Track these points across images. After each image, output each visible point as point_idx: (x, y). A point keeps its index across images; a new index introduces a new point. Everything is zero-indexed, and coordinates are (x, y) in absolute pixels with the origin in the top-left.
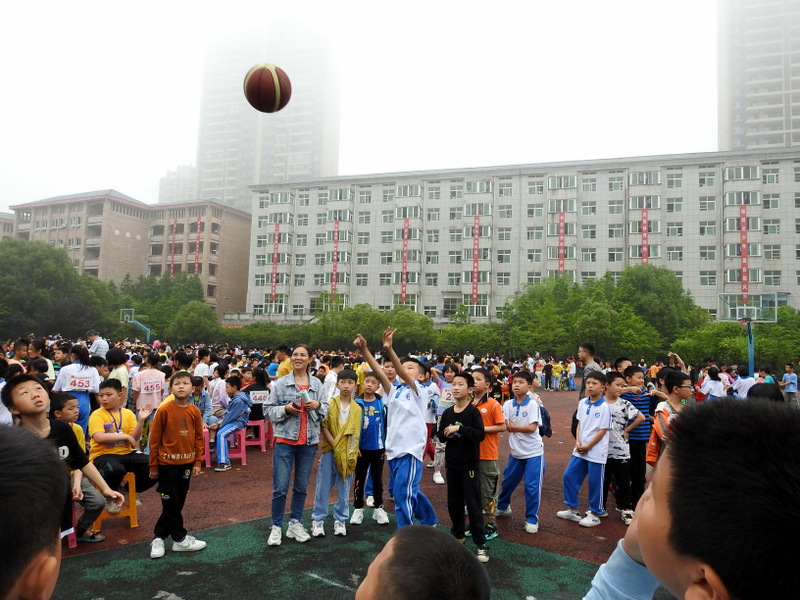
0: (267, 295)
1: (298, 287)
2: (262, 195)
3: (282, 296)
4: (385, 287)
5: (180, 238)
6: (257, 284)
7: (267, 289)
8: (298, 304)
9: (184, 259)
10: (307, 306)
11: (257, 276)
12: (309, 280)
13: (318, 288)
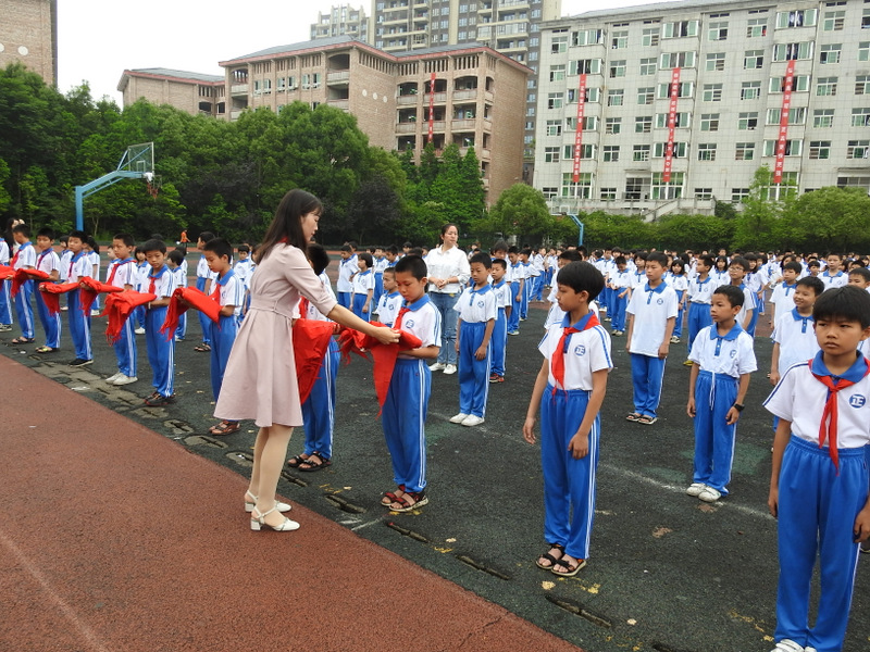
0: (566, 175)
1: (611, 163)
2: (556, 35)
3: (588, 175)
4: (745, 162)
5: (439, 99)
6: (548, 159)
7: (567, 166)
8: (608, 187)
9: (448, 127)
10: (622, 189)
11: (548, 149)
12: (626, 154)
13: (639, 164)
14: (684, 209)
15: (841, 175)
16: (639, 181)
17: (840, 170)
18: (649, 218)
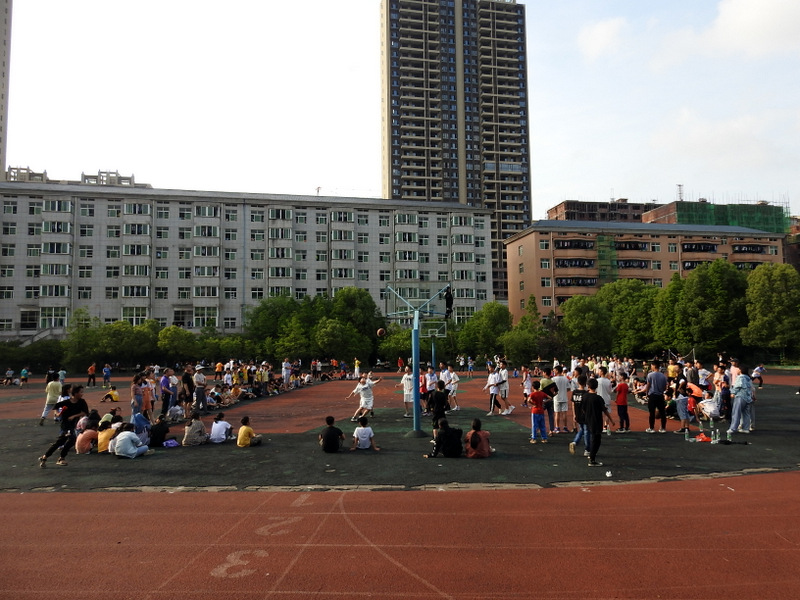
1: (4, 300)
4: (112, 300)
8: (5, 318)
10: (17, 320)
12: (19, 293)
13: (31, 301)
14: (56, 335)
15: (176, 309)
16: (32, 313)
17: (175, 306)
18: (28, 343)
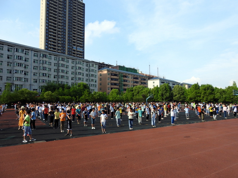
17: (5, 83)
